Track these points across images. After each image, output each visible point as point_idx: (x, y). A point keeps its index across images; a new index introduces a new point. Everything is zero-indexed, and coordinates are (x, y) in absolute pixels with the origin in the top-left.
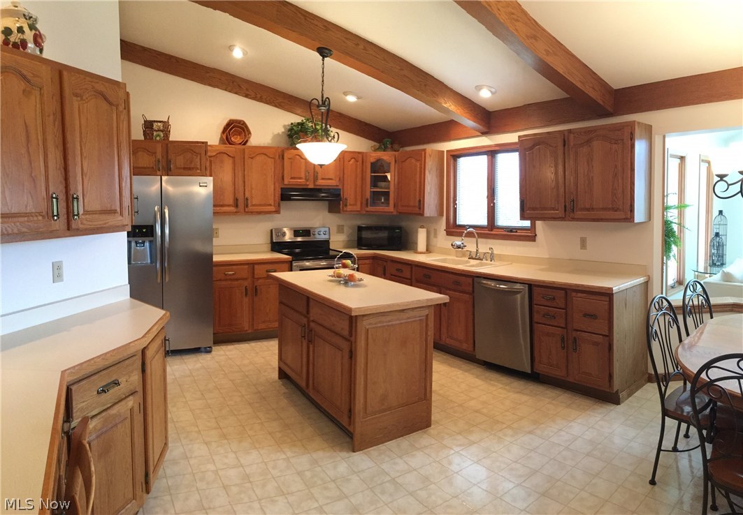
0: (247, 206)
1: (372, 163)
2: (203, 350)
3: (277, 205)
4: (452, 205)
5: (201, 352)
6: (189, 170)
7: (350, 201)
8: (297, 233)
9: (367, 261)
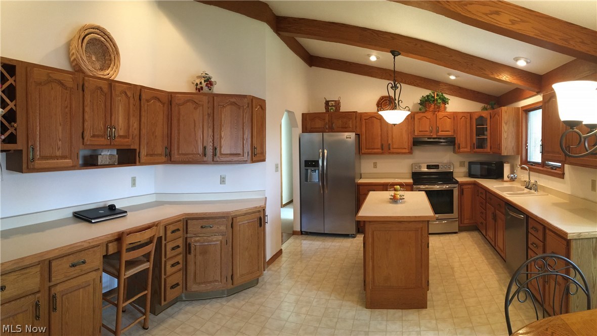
0: (390, 149)
1: (476, 119)
2: (350, 235)
3: (410, 148)
4: (524, 146)
5: (349, 237)
6: (345, 129)
7: (463, 145)
8: (429, 167)
9: (470, 186)
